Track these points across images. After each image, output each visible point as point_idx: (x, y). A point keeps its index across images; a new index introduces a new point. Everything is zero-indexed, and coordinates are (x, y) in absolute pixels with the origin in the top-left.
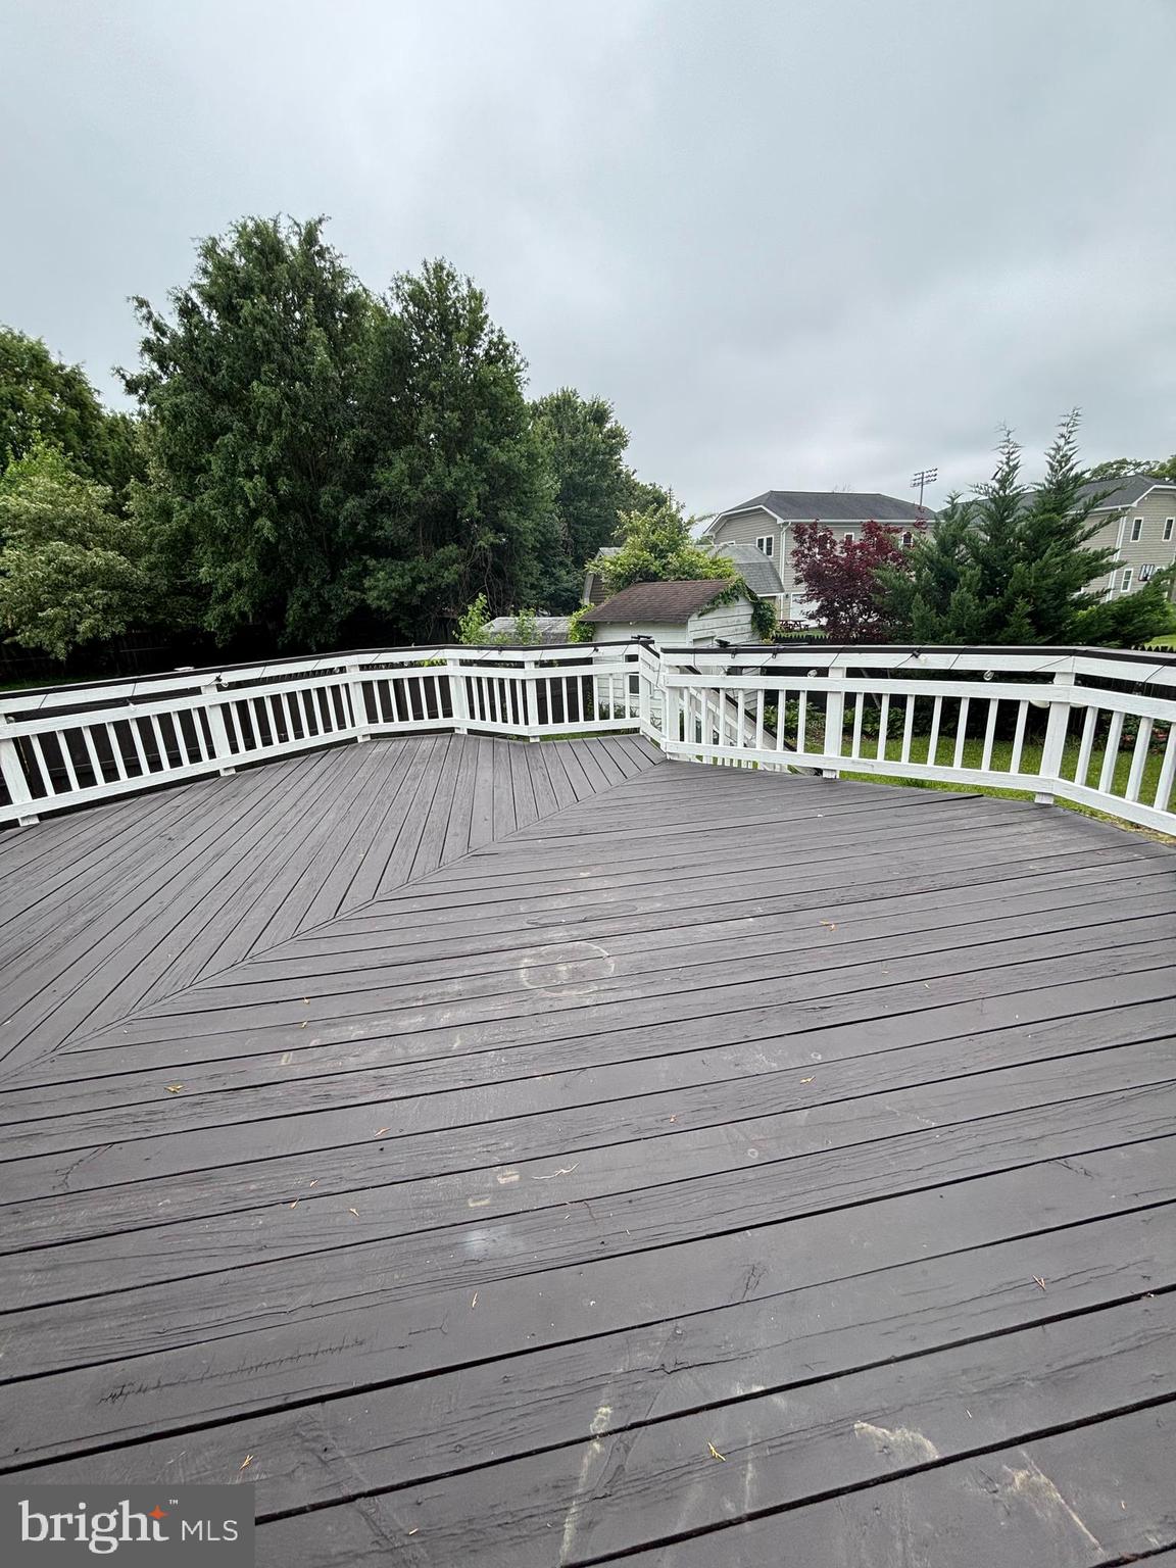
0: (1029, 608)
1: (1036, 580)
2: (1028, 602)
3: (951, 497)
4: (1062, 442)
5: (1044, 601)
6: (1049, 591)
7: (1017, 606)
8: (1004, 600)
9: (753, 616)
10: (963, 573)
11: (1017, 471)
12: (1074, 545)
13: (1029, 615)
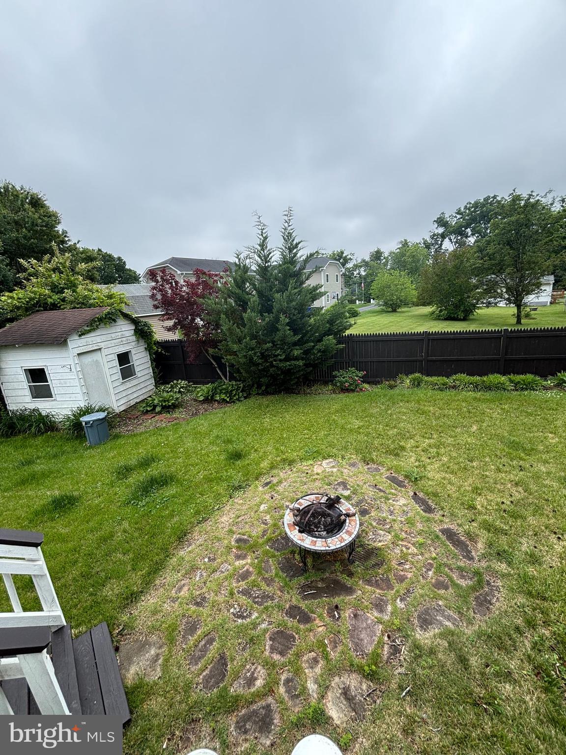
0: (287, 320)
1: (288, 303)
2: (286, 317)
3: (237, 254)
4: (286, 225)
5: (294, 315)
6: (295, 309)
7: (281, 319)
8: (274, 315)
9: (135, 330)
10: (249, 300)
11: (267, 240)
12: (302, 283)
13: (288, 324)
